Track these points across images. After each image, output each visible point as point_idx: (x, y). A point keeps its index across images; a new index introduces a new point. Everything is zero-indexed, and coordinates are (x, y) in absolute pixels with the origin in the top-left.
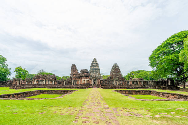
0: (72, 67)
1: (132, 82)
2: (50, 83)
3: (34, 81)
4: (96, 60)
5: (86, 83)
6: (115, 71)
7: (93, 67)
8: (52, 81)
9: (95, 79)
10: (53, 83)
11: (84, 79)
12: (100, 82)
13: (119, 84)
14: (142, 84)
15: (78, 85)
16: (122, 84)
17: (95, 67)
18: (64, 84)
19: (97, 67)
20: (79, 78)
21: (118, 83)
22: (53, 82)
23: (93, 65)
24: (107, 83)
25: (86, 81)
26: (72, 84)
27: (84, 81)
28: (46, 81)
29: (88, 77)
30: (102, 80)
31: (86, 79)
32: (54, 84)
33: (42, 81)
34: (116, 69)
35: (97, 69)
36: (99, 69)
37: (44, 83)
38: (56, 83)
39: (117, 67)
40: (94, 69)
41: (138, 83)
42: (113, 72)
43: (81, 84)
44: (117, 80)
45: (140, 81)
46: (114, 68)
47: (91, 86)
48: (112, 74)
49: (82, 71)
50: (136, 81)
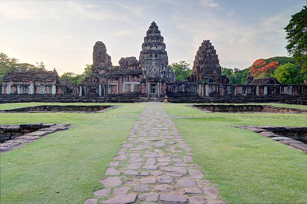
0: (95, 48)
1: (241, 88)
2: (42, 90)
3: (6, 86)
4: (157, 27)
5: (132, 91)
6: (204, 59)
7: (149, 48)
8: (50, 86)
9: (155, 81)
10: (54, 91)
11: (128, 81)
12: (167, 90)
13: (211, 95)
14: (265, 92)
16: (219, 93)
17: (154, 48)
18: (81, 94)
19: (160, 48)
20: (117, 79)
21: (208, 90)
22: (54, 88)
23: (150, 41)
24: (183, 91)
25: (132, 86)
26: (100, 94)
27: (130, 86)
28: (35, 87)
29: (138, 76)
30: (171, 84)
31: (134, 81)
32: (56, 94)
33: (26, 86)
34: (207, 53)
35: (160, 52)
36: (166, 53)
37: (31, 91)
38: (60, 91)
39: (209, 51)
40: (151, 52)
41: (255, 92)
42: (201, 62)
43: (121, 93)
44: (205, 84)
45: (262, 87)
46: (203, 52)
47: (146, 98)
48: (198, 68)
49: (123, 61)
50: (252, 86)
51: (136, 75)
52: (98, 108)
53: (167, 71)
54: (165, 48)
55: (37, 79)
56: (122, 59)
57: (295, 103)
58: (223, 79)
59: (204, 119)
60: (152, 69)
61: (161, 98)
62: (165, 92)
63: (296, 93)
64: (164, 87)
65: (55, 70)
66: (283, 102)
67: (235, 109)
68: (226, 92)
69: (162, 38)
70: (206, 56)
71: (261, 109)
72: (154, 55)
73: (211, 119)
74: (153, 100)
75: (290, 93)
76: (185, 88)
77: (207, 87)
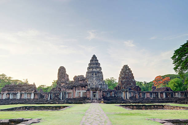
0: (60, 70)
1: (149, 94)
2: (25, 97)
3: (3, 94)
4: (96, 58)
5: (81, 96)
6: (125, 76)
7: (91, 70)
8: (31, 94)
9: (95, 90)
10: (32, 97)
11: (79, 90)
12: (103, 95)
13: (131, 98)
14: (164, 96)
15: (70, 99)
16: (135, 97)
17: (94, 70)
18: (49, 99)
19: (98, 70)
20: (72, 89)
21: (129, 95)
22: (33, 95)
23: (92, 66)
24: (113, 96)
25: (81, 93)
26: (61, 98)
27: (80, 93)
28: (21, 95)
30: (105, 92)
31: (82, 90)
32: (34, 99)
33: (15, 94)
34: (126, 73)
35: (98, 72)
36: (102, 73)
37: (18, 97)
38: (37, 97)
39: (127, 71)
40: (92, 72)
41: (158, 96)
42: (123, 78)
43: (74, 97)
44: (127, 91)
45: (162, 93)
46: (124, 72)
47: (90, 101)
48: (122, 81)
49: (76, 78)
50: (156, 93)
51: (84, 86)
52: (60, 108)
53: (102, 84)
54: (101, 70)
55: (23, 90)
56: (76, 77)
57: (184, 103)
58: (137, 88)
59: (127, 114)
60: (93, 83)
61: (99, 101)
62: (102, 97)
63: (183, 97)
64: (101, 94)
65: (34, 84)
66: (176, 102)
67: (147, 108)
68: (140, 96)
69: (99, 64)
70: (126, 74)
71: (163, 107)
72: (94, 74)
73: (131, 114)
74: (94, 102)
75: (180, 97)
76: (114, 94)
77: (128, 93)
